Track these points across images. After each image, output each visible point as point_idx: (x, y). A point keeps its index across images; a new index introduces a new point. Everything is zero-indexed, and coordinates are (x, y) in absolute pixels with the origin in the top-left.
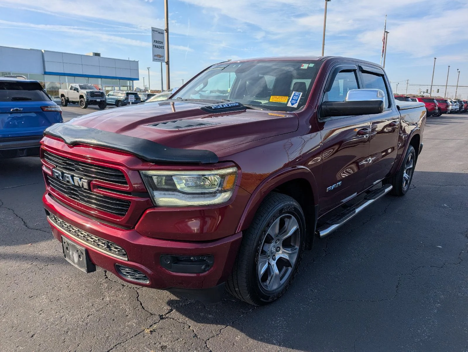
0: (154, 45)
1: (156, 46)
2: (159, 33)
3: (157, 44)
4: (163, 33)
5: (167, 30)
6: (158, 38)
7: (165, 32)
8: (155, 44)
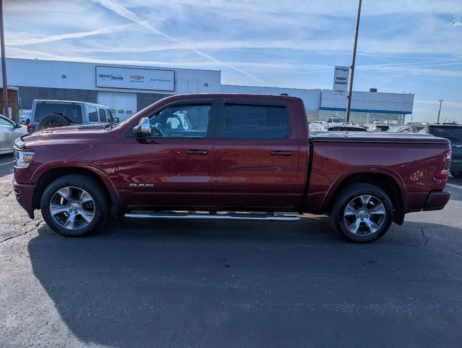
0: (336, 82)
1: (337, 83)
2: (344, 70)
3: (339, 81)
4: (347, 70)
5: (353, 67)
6: (342, 74)
7: (350, 68)
8: (337, 80)
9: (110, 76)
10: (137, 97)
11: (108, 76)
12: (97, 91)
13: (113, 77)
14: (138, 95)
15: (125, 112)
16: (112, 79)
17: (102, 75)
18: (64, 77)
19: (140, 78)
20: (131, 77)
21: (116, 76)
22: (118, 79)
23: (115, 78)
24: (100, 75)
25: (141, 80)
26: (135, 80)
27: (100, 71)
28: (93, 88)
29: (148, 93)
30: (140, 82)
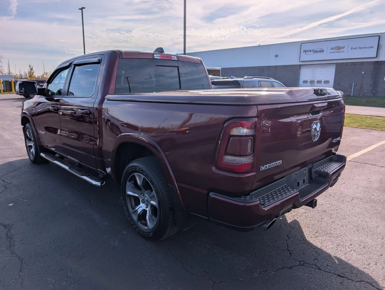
9: (312, 51)
10: (335, 67)
11: (310, 51)
12: (300, 65)
13: (315, 51)
14: (337, 64)
15: (323, 82)
16: (314, 52)
17: (306, 50)
18: (277, 56)
19: (339, 48)
20: (332, 49)
21: (317, 50)
22: (319, 52)
23: (316, 52)
24: (304, 51)
25: (341, 50)
26: (335, 51)
27: (304, 47)
28: (297, 63)
29: (348, 63)
30: (340, 52)
